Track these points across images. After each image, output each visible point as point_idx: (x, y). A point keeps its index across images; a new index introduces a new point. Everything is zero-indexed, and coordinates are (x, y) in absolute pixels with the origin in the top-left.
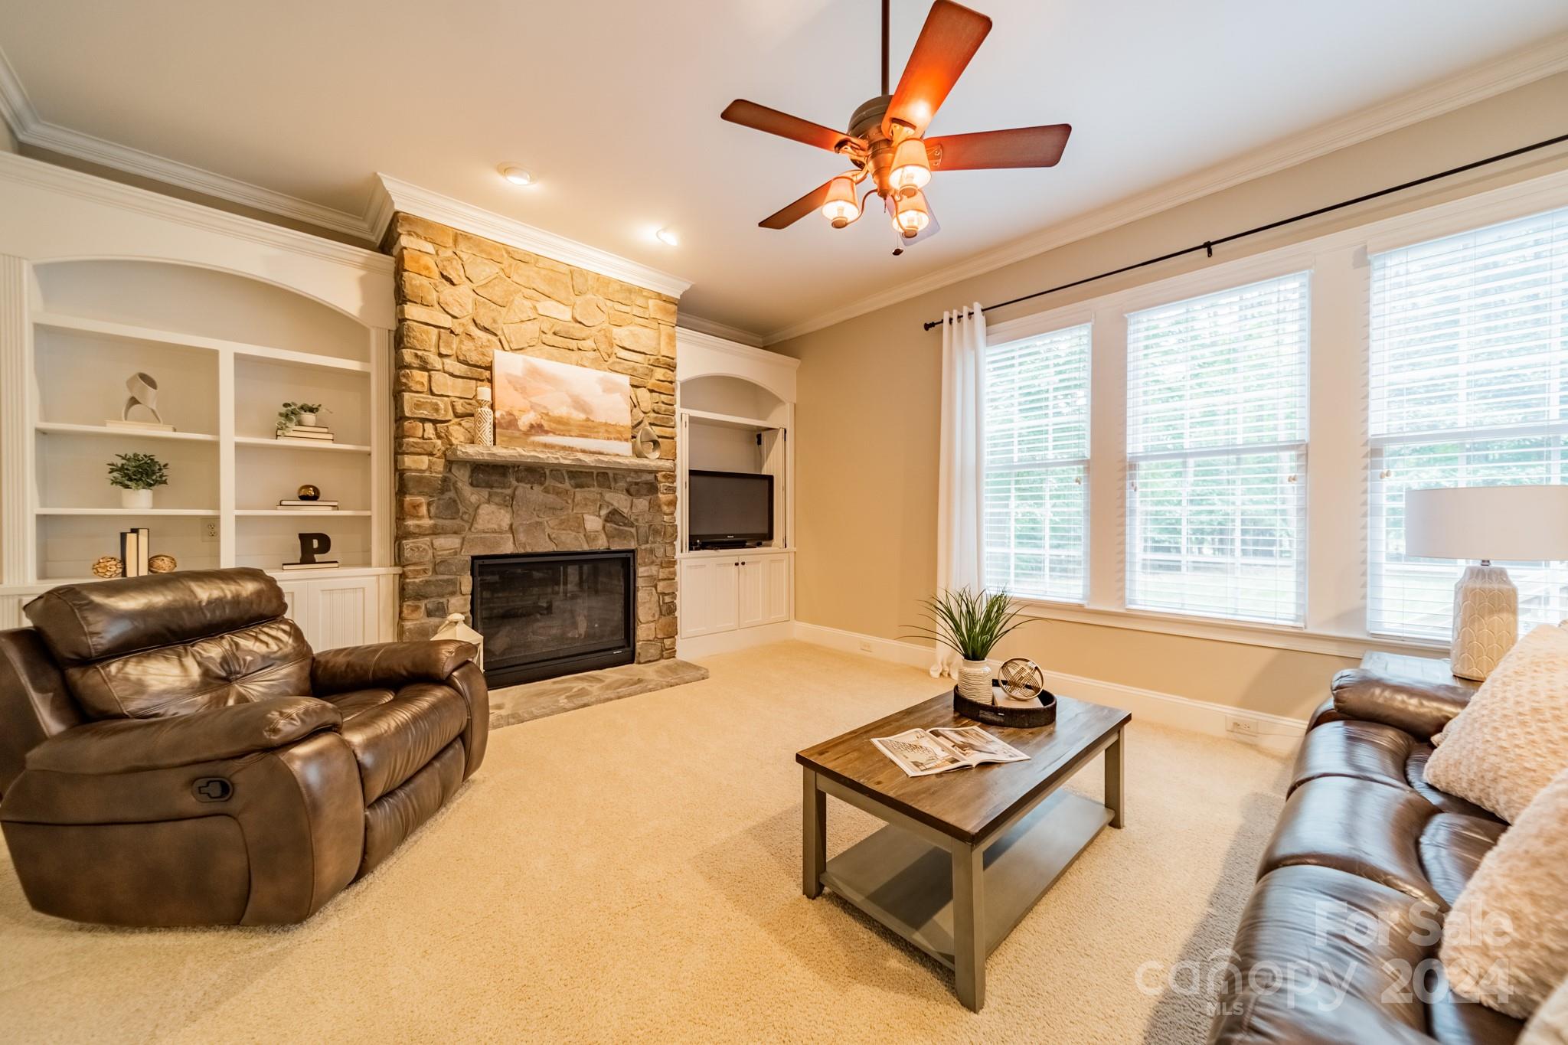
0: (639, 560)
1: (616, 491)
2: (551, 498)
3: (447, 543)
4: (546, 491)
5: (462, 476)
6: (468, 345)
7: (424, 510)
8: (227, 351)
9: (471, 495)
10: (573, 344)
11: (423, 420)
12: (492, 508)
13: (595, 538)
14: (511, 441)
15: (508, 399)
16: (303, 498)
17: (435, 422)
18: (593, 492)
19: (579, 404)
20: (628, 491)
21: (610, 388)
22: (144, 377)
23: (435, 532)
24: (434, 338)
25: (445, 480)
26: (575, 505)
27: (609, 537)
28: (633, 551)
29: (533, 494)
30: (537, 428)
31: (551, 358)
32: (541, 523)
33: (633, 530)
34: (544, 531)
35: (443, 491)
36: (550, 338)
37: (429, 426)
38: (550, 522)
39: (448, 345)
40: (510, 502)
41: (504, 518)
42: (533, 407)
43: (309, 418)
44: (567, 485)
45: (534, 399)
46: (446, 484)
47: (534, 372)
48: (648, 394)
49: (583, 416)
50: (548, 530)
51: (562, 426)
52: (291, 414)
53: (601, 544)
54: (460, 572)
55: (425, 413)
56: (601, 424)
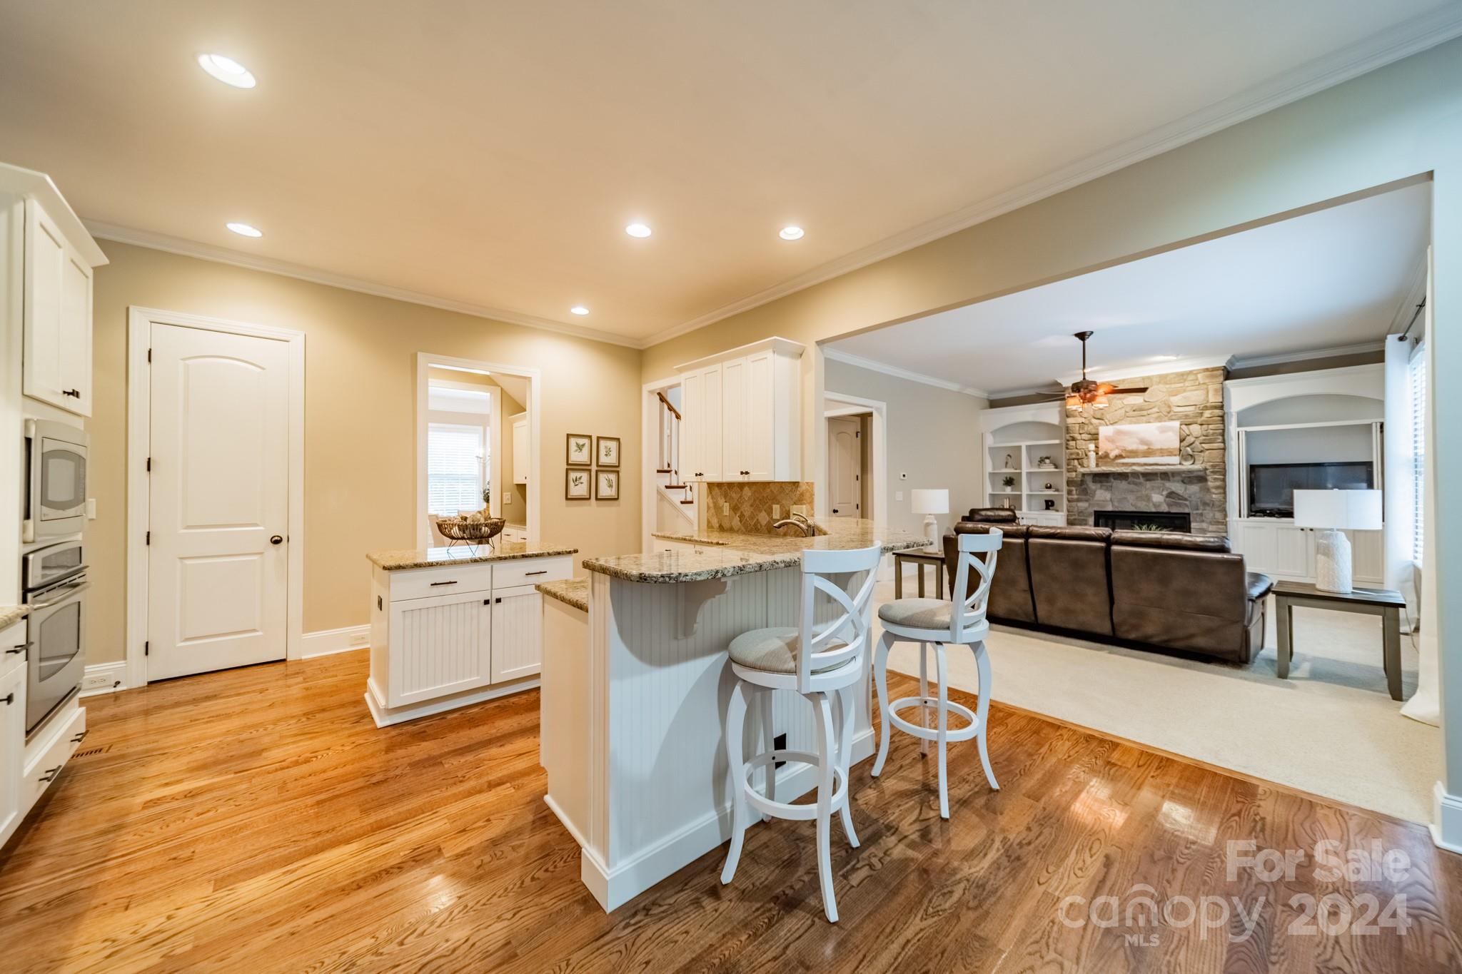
0: (1192, 519)
1: (1174, 481)
2: (1132, 486)
3: (1083, 505)
4: (1129, 483)
5: (1089, 480)
6: (1091, 427)
7: (1074, 492)
8: (1024, 444)
9: (1092, 486)
10: (1145, 413)
11: (1074, 459)
12: (1102, 491)
13: (1159, 506)
14: (1106, 464)
15: (1104, 446)
16: (1047, 488)
17: (1078, 459)
18: (1158, 482)
19: (1143, 442)
20: (1183, 482)
21: (1163, 431)
22: (1009, 455)
23: (1078, 500)
24: (1077, 428)
25: (1082, 481)
26: (1146, 489)
27: (1169, 505)
28: (1189, 514)
29: (1123, 485)
30: (1120, 456)
31: (1131, 423)
32: (1126, 498)
33: (1187, 503)
34: (1128, 501)
35: (1081, 485)
36: (1132, 413)
37: (1076, 461)
38: (1131, 498)
39: (1083, 429)
40: (1109, 489)
41: (1108, 495)
42: (1117, 448)
43: (1047, 461)
44: (1142, 480)
45: (1118, 444)
46: (1082, 482)
47: (1119, 433)
48: (1199, 427)
49: (1146, 447)
50: (1131, 501)
51: (1134, 453)
52: (1042, 461)
53: (1164, 508)
54: (1089, 515)
55: (1074, 456)
56: (1157, 450)
